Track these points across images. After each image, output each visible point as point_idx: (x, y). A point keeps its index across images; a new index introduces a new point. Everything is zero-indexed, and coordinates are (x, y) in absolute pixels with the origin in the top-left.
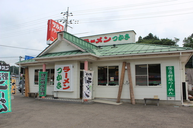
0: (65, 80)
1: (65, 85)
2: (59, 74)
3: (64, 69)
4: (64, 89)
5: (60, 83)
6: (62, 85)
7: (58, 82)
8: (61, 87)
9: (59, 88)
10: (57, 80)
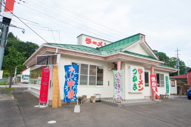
0: (139, 82)
1: (140, 87)
2: (135, 75)
3: (138, 71)
4: (139, 90)
5: (136, 85)
6: (137, 86)
7: (134, 83)
8: (136, 88)
9: (135, 90)
10: (133, 81)
